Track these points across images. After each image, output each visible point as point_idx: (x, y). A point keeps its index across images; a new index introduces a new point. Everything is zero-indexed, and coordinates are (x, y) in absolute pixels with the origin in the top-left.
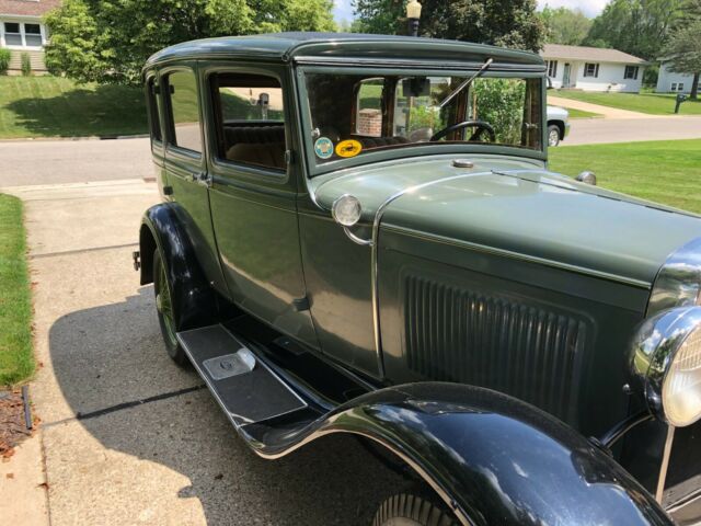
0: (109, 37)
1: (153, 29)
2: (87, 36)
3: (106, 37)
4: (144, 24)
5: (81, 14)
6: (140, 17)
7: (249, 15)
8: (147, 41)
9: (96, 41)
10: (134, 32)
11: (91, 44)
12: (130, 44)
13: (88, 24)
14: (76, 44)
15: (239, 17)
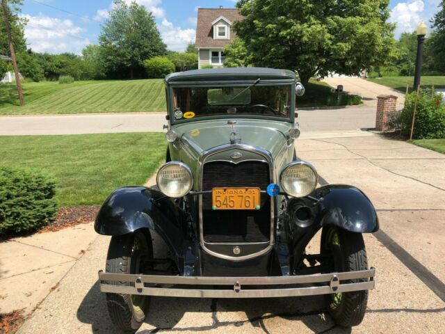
0: (252, 57)
1: (275, 51)
2: (242, 58)
3: (251, 57)
4: (271, 48)
5: (240, 46)
6: (268, 45)
7: (330, 39)
8: (271, 58)
9: (246, 60)
10: (265, 54)
11: (243, 61)
12: (262, 60)
13: (243, 51)
14: (236, 62)
15: (324, 41)
